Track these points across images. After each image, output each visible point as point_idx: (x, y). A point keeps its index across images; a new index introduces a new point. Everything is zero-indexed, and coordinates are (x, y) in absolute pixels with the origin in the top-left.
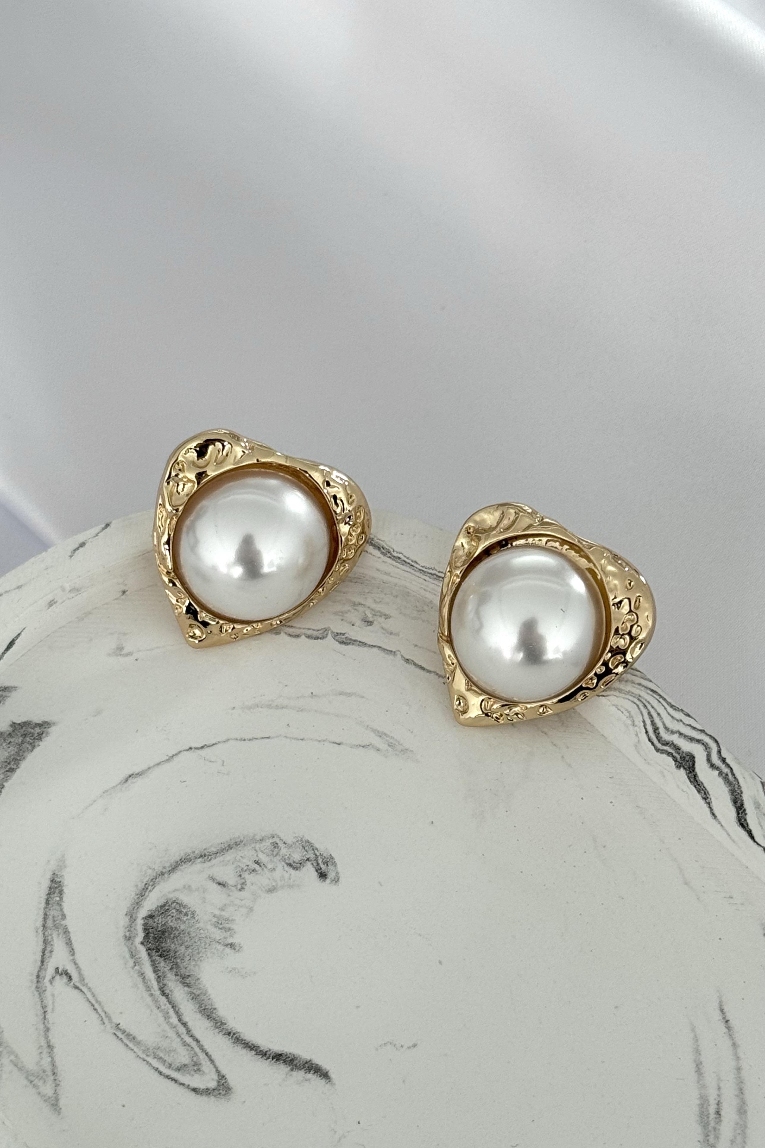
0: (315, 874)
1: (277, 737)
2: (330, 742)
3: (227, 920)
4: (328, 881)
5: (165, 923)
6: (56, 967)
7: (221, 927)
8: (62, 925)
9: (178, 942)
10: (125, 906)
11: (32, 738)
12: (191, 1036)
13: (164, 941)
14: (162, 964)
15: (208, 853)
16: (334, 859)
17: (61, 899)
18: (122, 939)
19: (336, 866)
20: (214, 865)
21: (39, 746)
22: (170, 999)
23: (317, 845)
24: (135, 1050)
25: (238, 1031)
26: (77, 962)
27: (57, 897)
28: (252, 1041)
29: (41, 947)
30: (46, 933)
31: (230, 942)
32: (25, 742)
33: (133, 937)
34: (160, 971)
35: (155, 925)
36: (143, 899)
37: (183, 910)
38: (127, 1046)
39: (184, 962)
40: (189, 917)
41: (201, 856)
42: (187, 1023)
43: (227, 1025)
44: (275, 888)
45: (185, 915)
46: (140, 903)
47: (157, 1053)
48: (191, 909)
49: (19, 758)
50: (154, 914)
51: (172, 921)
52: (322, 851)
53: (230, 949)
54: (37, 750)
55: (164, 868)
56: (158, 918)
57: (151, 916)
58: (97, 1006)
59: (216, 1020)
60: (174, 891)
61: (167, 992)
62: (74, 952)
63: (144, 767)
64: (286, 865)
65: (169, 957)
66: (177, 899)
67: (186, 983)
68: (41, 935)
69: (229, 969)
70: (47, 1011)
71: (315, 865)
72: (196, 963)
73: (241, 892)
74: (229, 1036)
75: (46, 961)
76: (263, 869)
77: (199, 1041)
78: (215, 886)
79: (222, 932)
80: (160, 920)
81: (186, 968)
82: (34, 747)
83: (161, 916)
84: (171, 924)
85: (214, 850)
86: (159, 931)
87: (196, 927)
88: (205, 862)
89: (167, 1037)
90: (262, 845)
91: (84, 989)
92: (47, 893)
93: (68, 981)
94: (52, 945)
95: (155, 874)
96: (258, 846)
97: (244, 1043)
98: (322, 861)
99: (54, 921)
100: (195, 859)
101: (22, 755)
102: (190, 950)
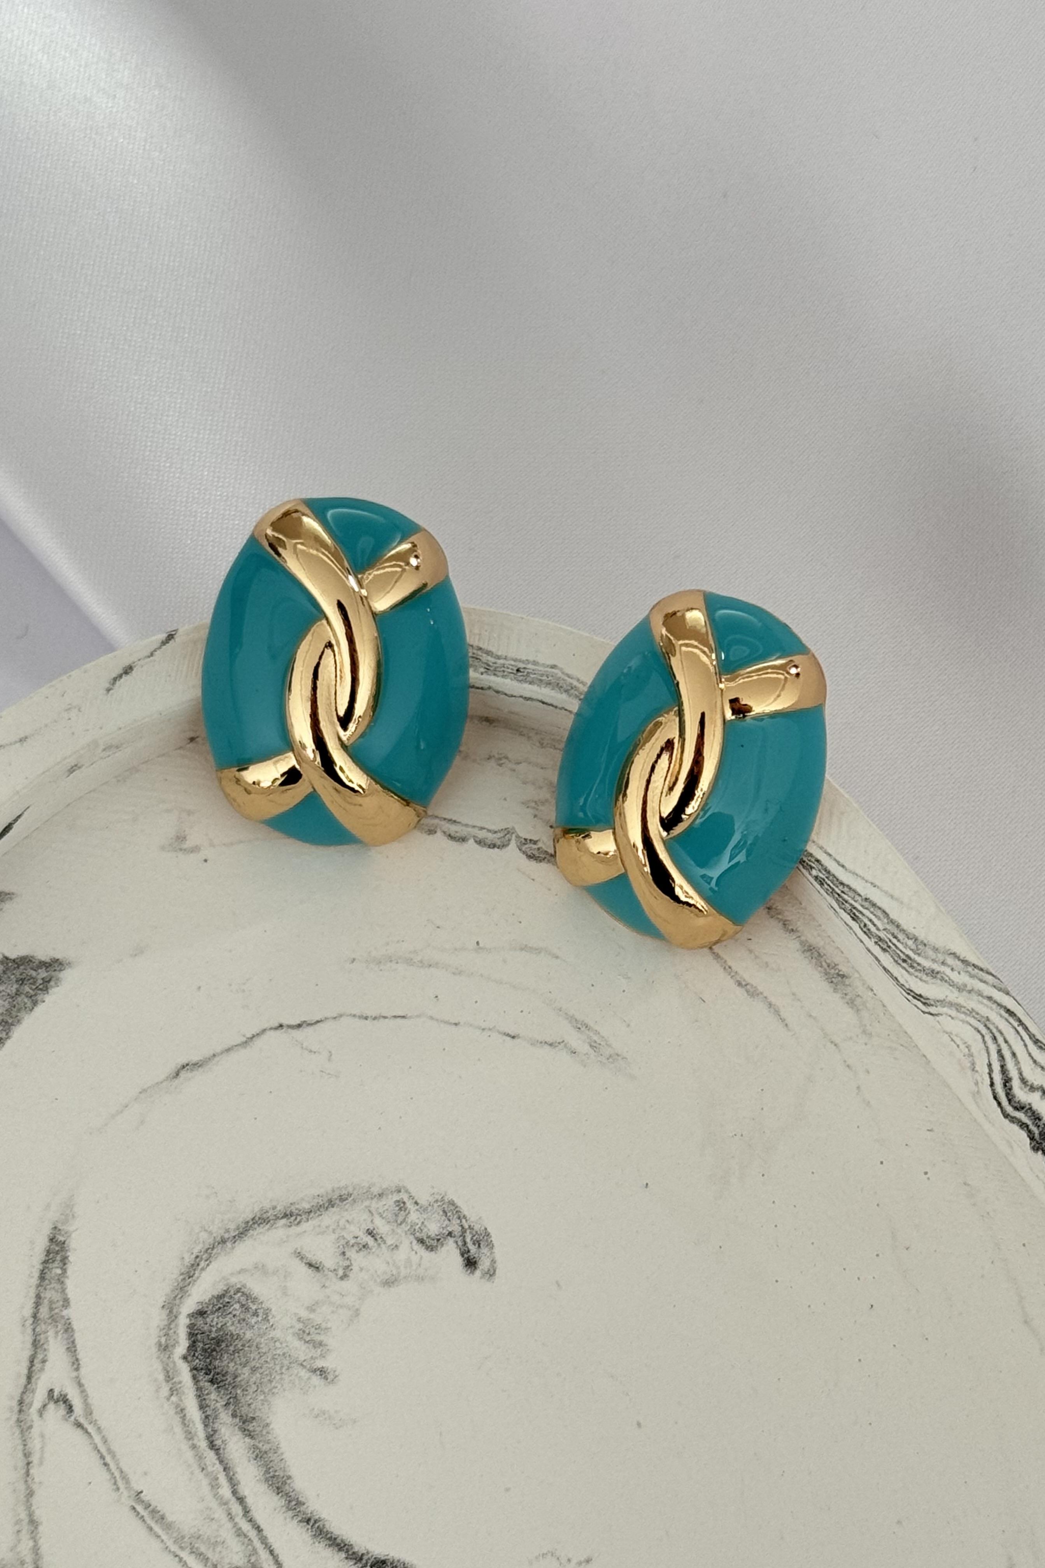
0: (459, 1261)
1: (418, 1016)
2: (500, 1033)
3: (318, 1327)
4: (478, 1273)
5: (222, 1326)
6: (51, 1388)
7: (308, 1338)
8: (63, 1317)
9: (240, 1359)
10: (162, 1291)
11: (34, 987)
12: (250, 1521)
13: (218, 1357)
14: (214, 1397)
15: (297, 1211)
16: (491, 1237)
17: (64, 1271)
18: (154, 1349)
19: (492, 1248)
20: (305, 1232)
21: (44, 1001)
22: (222, 1456)
23: (465, 1211)
24: (164, 1537)
25: (323, 1516)
26: (83, 1381)
27: (57, 1267)
28: (343, 1535)
29: (27, 1353)
30: (38, 1330)
31: (320, 1366)
32: (21, 993)
33: (172, 1346)
34: (209, 1406)
35: (206, 1328)
36: (190, 1282)
37: (251, 1305)
38: (151, 1529)
39: (246, 1395)
40: (260, 1319)
41: (285, 1216)
42: (245, 1497)
43: (305, 1506)
44: (396, 1280)
45: (254, 1315)
46: (186, 1288)
47: (196, 1545)
48: (263, 1306)
49: (10, 1021)
50: (206, 1309)
51: (233, 1324)
52: (472, 1222)
53: (319, 1377)
54: (39, 1009)
55: (227, 1231)
56: (211, 1317)
57: (201, 1313)
58: (108, 1459)
59: (290, 1496)
60: (239, 1273)
61: (218, 1443)
62: (79, 1364)
63: (207, 1052)
64: (415, 1242)
65: (225, 1385)
66: (244, 1286)
67: (248, 1430)
68: (29, 1331)
69: (316, 1412)
70: (31, 1462)
71: (460, 1243)
72: (265, 1397)
73: (343, 1282)
74: (308, 1524)
75: (36, 1377)
76: (379, 1245)
77: (262, 1530)
78: (304, 1269)
79: (309, 1348)
80: (215, 1320)
81: (249, 1405)
82: (35, 1003)
83: (216, 1314)
84: (232, 1328)
85: (307, 1206)
86: (213, 1339)
87: (271, 1336)
88: (290, 1226)
89: (213, 1519)
90: (381, 1204)
91: (90, 1428)
92: (44, 1259)
93: (68, 1413)
94: (45, 1350)
95: (211, 1240)
96: (374, 1204)
97: (330, 1539)
98: (472, 1239)
99: (51, 1309)
100: (276, 1219)
101: (17, 1016)
102: (258, 1375)
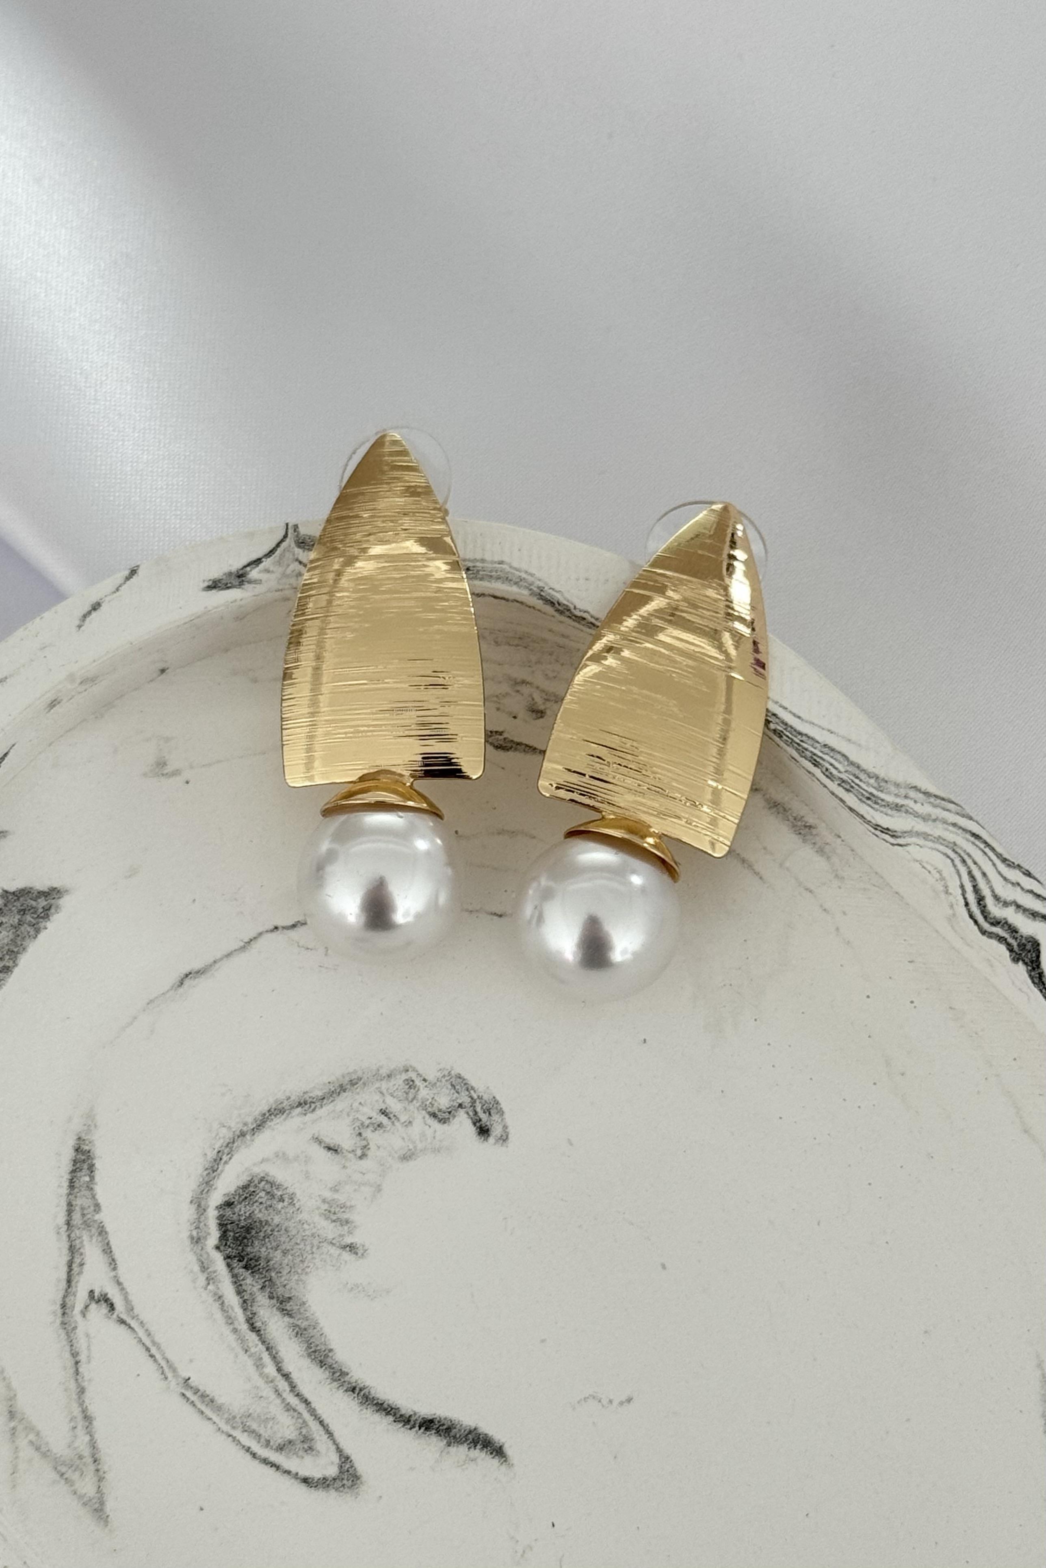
0: (471, 1130)
3: (343, 1206)
4: (491, 1140)
5: (250, 1214)
6: (91, 1289)
7: (334, 1218)
8: (95, 1221)
9: (271, 1244)
10: (189, 1187)
11: (35, 916)
12: (298, 1395)
13: (249, 1244)
14: (250, 1282)
15: (311, 1100)
16: (500, 1105)
17: (92, 1178)
18: (187, 1242)
19: (503, 1115)
20: (320, 1118)
21: (46, 928)
22: (263, 1335)
23: (473, 1082)
24: (215, 1418)
25: (367, 1384)
26: (121, 1280)
27: (85, 1175)
28: (389, 1400)
29: (65, 1259)
30: (73, 1235)
31: (349, 1243)
32: (24, 923)
33: (204, 1238)
34: (246, 1291)
35: (235, 1217)
36: (215, 1176)
37: (276, 1192)
38: (202, 1413)
39: (281, 1277)
40: (286, 1203)
41: (300, 1104)
42: (290, 1373)
43: (349, 1376)
44: (413, 1154)
45: (280, 1201)
46: (211, 1183)
47: (248, 1424)
48: (288, 1191)
49: (15, 950)
50: (233, 1200)
51: (260, 1211)
52: (481, 1093)
53: (349, 1253)
55: (245, 1124)
56: (239, 1206)
57: (229, 1204)
58: (154, 1351)
59: (333, 1368)
60: (262, 1162)
61: (258, 1324)
63: (208, 960)
64: (427, 1116)
65: (259, 1269)
66: (267, 1174)
67: (286, 1310)
68: (64, 1237)
69: (349, 1286)
70: (79, 1362)
71: (471, 1113)
72: (299, 1277)
73: (362, 1162)
74: (354, 1392)
75: (75, 1281)
76: (393, 1123)
77: (310, 1403)
78: (323, 1152)
79: (336, 1226)
80: (243, 1210)
81: (285, 1286)
82: (38, 931)
83: (243, 1203)
84: (260, 1215)
85: (319, 1093)
86: (243, 1227)
87: (298, 1219)
88: (305, 1114)
89: (261, 1397)
90: (391, 1084)
91: (133, 1324)
92: (71, 1169)
93: (110, 1311)
94: (82, 1254)
95: (231, 1135)
96: (384, 1085)
97: (377, 1404)
98: (482, 1108)
99: (83, 1215)
100: (291, 1109)
101: (22, 945)
102: (290, 1257)
